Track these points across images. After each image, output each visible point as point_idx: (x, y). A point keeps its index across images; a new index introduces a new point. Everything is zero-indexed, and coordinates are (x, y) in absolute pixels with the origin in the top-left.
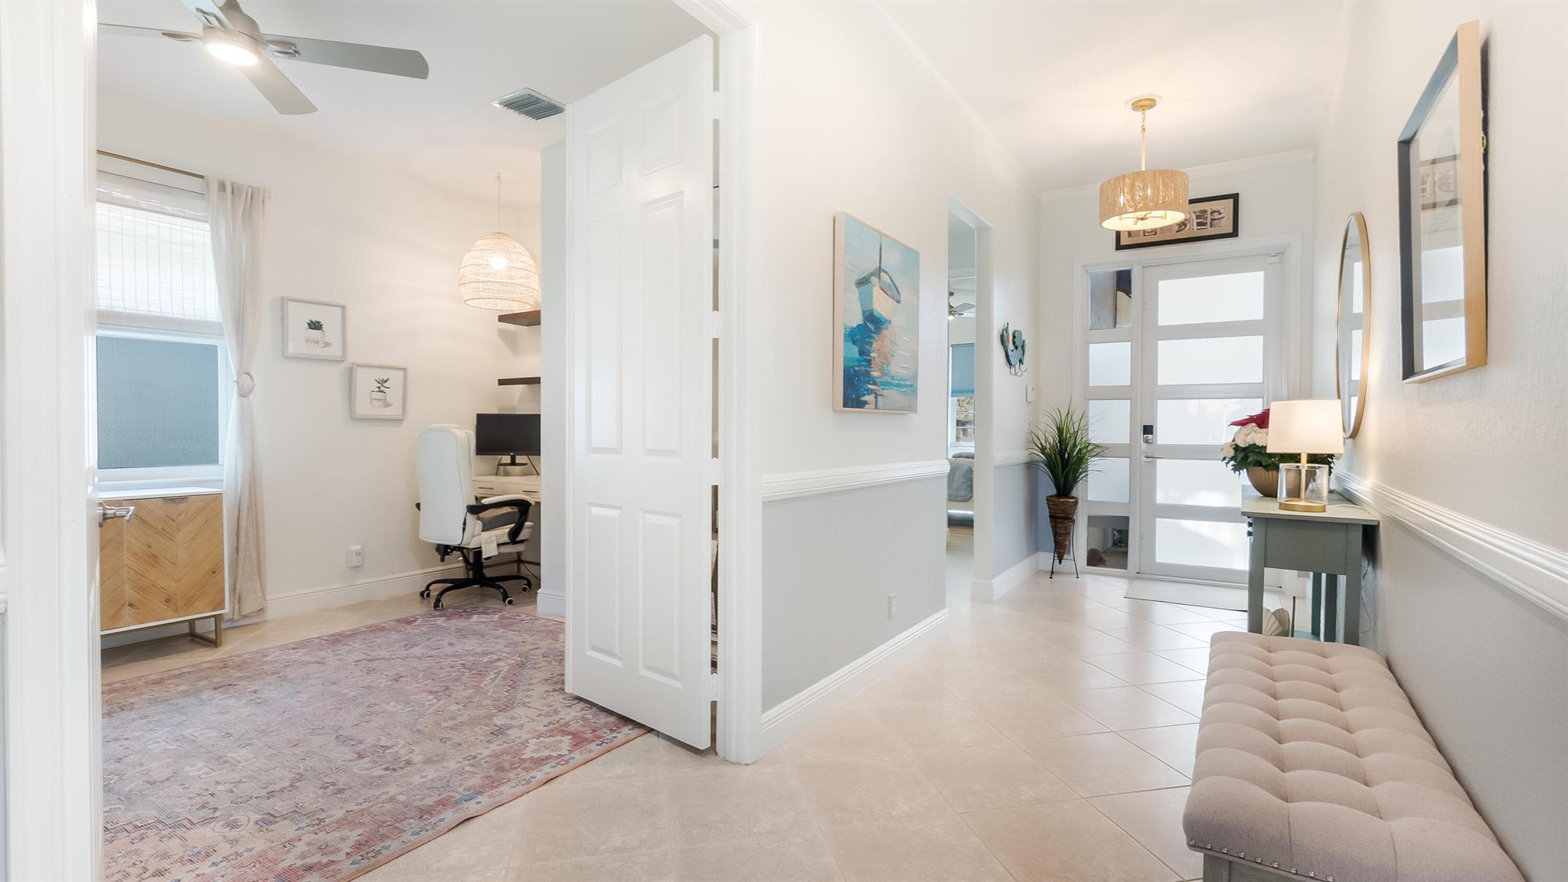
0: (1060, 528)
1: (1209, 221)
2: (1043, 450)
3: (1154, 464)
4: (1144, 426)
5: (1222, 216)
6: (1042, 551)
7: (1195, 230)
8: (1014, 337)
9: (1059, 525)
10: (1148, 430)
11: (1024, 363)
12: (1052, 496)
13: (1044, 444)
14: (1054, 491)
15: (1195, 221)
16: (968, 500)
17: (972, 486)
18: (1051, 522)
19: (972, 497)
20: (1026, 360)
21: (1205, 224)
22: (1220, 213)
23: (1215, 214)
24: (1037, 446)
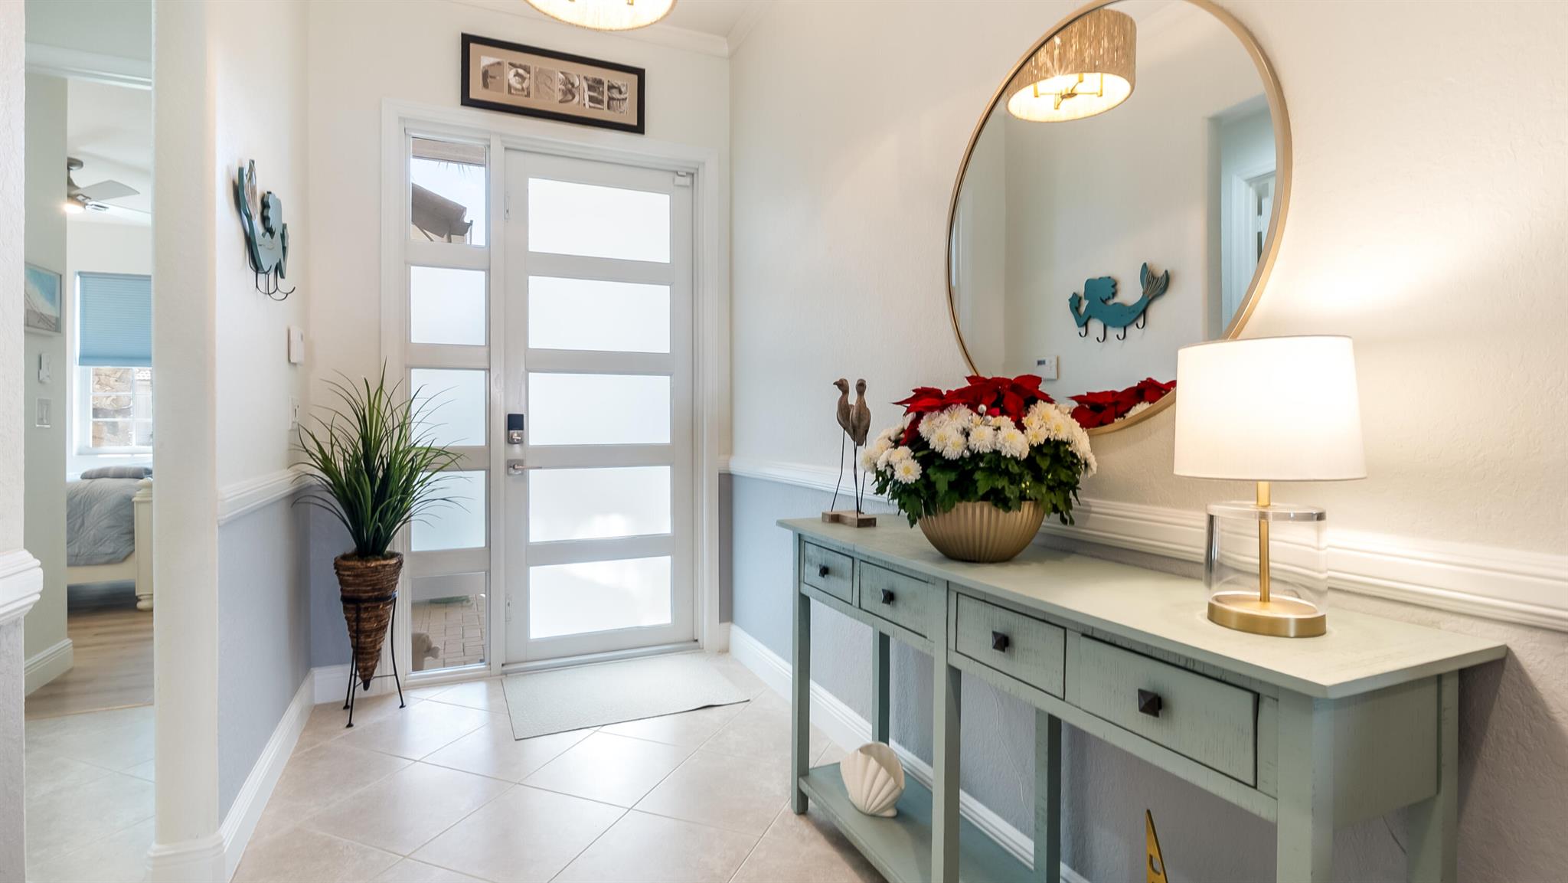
0: (365, 620)
1: (606, 99)
2: (327, 465)
3: (524, 479)
4: (510, 416)
5: (622, 96)
6: (320, 664)
7: (587, 106)
8: (265, 205)
9: (364, 615)
10: (515, 422)
11: (287, 275)
12: (345, 557)
13: (327, 449)
14: (350, 546)
15: (587, 94)
16: (125, 559)
17: (132, 532)
18: (345, 608)
19: (133, 551)
20: (289, 267)
21: (600, 102)
22: (620, 92)
23: (614, 91)
24: (311, 455)
